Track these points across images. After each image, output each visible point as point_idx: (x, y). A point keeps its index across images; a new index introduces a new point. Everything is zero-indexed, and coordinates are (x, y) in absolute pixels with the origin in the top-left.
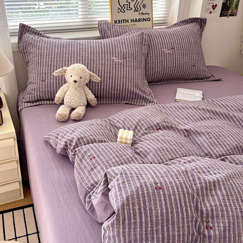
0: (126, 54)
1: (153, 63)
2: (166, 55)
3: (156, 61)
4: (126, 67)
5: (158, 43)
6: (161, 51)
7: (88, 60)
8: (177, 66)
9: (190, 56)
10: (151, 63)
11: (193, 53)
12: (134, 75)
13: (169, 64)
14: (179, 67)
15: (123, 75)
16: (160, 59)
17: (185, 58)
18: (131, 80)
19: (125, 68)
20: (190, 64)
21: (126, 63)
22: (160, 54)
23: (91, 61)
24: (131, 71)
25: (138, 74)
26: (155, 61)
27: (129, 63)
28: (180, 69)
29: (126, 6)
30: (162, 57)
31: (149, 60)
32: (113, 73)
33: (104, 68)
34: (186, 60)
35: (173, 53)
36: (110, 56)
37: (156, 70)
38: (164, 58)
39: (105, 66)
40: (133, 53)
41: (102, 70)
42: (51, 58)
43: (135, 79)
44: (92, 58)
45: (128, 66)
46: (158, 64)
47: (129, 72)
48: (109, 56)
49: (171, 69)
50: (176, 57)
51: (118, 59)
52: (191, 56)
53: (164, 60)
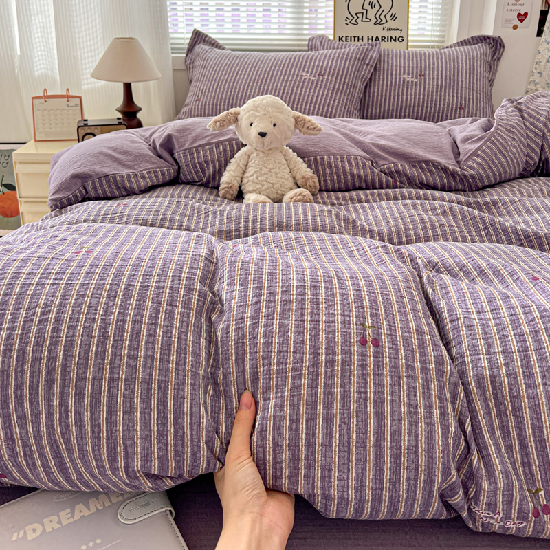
0: (326, 70)
1: (382, 96)
2: (408, 85)
3: (388, 94)
4: (320, 87)
5: (396, 66)
6: (400, 78)
7: (265, 74)
8: (425, 105)
9: (453, 92)
10: (378, 96)
11: (462, 87)
12: (330, 100)
13: (411, 101)
14: (431, 108)
15: (312, 99)
16: (395, 90)
17: (443, 94)
18: (324, 107)
19: (318, 88)
20: (452, 104)
21: (322, 81)
22: (396, 82)
23: (268, 76)
24: (327, 94)
25: (339, 100)
26: (386, 94)
27: (327, 82)
28: (433, 111)
29: (360, 15)
30: (399, 87)
31: (376, 90)
32: (296, 93)
33: (285, 86)
34: (445, 96)
35: (420, 83)
36: (299, 70)
37: (387, 109)
38: (403, 90)
39: (286, 83)
40: (339, 70)
41: (280, 89)
42: (216, 70)
43: (331, 106)
44: (271, 72)
45: (323, 87)
46: (390, 99)
47: (322, 95)
48: (297, 71)
49: (414, 109)
50: (426, 90)
51: (311, 75)
52: (456, 91)
53: (403, 93)
